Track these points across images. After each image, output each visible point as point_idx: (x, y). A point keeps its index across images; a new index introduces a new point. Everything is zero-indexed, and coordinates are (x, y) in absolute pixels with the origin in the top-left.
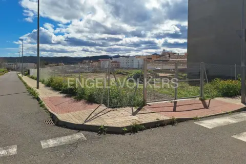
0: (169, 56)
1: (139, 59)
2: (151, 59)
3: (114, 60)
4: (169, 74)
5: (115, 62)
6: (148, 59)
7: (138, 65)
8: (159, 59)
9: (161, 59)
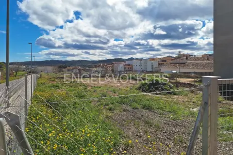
0: (187, 59)
1: (152, 62)
2: (166, 61)
3: (127, 62)
4: (190, 79)
5: (129, 65)
6: (162, 61)
7: (152, 68)
8: (174, 61)
9: (178, 61)
